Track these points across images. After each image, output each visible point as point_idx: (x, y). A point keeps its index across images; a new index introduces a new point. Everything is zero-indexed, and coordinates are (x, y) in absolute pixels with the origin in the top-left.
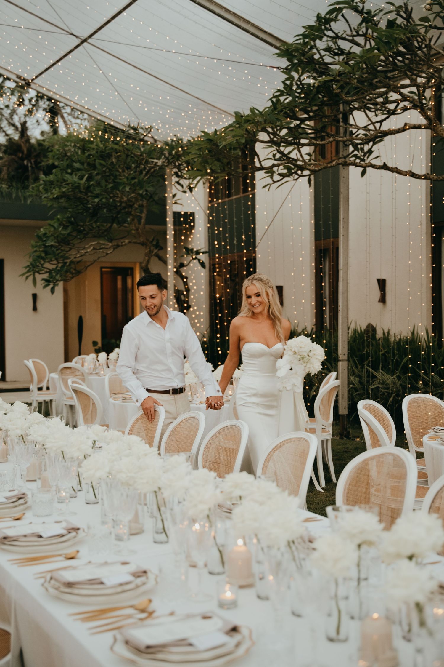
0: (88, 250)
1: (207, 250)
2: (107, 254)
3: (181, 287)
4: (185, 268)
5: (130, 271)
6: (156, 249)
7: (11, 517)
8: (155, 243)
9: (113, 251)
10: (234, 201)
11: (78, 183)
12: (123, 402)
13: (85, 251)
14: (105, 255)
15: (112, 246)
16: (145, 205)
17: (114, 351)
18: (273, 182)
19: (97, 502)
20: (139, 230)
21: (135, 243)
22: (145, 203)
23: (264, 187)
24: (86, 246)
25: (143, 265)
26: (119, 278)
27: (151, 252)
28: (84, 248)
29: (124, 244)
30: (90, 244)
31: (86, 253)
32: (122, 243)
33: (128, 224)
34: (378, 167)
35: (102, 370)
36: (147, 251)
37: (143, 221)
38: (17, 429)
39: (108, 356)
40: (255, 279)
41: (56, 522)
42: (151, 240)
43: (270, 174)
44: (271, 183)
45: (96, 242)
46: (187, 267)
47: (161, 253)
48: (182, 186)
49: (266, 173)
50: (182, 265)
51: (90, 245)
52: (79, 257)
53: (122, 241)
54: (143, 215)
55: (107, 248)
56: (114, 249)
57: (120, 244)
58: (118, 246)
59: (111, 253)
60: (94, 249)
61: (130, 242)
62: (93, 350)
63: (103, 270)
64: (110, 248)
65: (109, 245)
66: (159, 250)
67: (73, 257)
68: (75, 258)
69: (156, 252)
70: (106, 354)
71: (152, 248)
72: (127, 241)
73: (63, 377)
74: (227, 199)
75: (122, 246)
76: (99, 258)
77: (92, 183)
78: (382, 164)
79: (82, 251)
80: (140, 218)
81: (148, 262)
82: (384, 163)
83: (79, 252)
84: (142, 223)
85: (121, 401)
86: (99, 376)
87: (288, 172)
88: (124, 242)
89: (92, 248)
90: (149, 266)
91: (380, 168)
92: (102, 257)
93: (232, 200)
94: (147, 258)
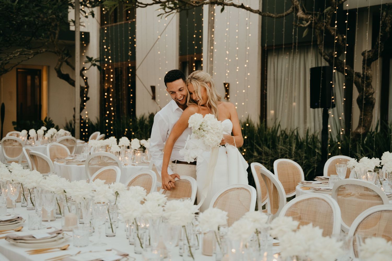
0: (16, 55)
1: (99, 59)
2: (29, 58)
3: (84, 85)
4: (85, 72)
5: (38, 72)
6: (67, 56)
7: (59, 248)
8: (66, 52)
9: (34, 56)
10: (119, 26)
11: (11, 5)
12: (67, 164)
13: (13, 56)
14: (27, 59)
15: (33, 53)
16: (58, 24)
17: (41, 128)
18: (165, 13)
19: (114, 235)
20: (54, 42)
21: (50, 51)
22: (58, 23)
23: (158, 16)
24: (14, 52)
25: (57, 68)
26: (29, 78)
27: (63, 58)
28: (12, 54)
29: (42, 52)
30: (17, 50)
31: (14, 57)
32: (40, 51)
33: (43, 37)
34: (238, 6)
35: (33, 142)
36: (60, 58)
37: (57, 36)
38: (32, 182)
39: (36, 132)
40: (194, 78)
41: (107, 250)
42: (63, 49)
43: (163, 7)
44: (163, 13)
45: (21, 50)
46: (88, 71)
47: (69, 60)
48: (85, 12)
49: (161, 5)
50: (83, 69)
51: (17, 52)
52: (9, 60)
53: (40, 49)
54: (57, 32)
55: (30, 54)
56: (34, 55)
57: (39, 51)
58: (37, 53)
59: (32, 58)
60: (20, 54)
61: (46, 51)
62: (13, 129)
63: (19, 70)
64: (32, 54)
65: (31, 52)
66: (69, 57)
67: (4, 59)
68: (6, 60)
69: (67, 59)
70: (35, 131)
71: (64, 56)
72: (44, 50)
73: (5, 146)
74: (114, 24)
75: (41, 53)
76: (22, 61)
77: (22, 5)
78: (240, 4)
79: (11, 56)
80: (55, 34)
81: (61, 65)
82: (242, 4)
83: (8, 56)
84: (56, 38)
85: (66, 163)
86: (32, 146)
87: (174, 6)
88: (42, 50)
89: (19, 53)
90: (61, 69)
91: (239, 7)
92: (25, 60)
93: (117, 25)
94: (60, 63)
